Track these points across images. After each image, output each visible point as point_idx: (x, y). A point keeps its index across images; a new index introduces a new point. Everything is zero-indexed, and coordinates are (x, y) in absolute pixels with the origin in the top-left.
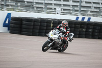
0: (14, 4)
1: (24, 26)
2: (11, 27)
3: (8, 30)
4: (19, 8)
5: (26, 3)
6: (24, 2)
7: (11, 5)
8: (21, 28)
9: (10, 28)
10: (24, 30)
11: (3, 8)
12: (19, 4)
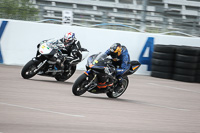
0: (161, 20)
1: (179, 63)
2: (154, 64)
3: (149, 69)
4: (171, 27)
5: (184, 18)
6: (181, 16)
7: (156, 22)
8: (173, 66)
9: (153, 67)
10: (179, 70)
11: (138, 27)
12: (171, 20)
